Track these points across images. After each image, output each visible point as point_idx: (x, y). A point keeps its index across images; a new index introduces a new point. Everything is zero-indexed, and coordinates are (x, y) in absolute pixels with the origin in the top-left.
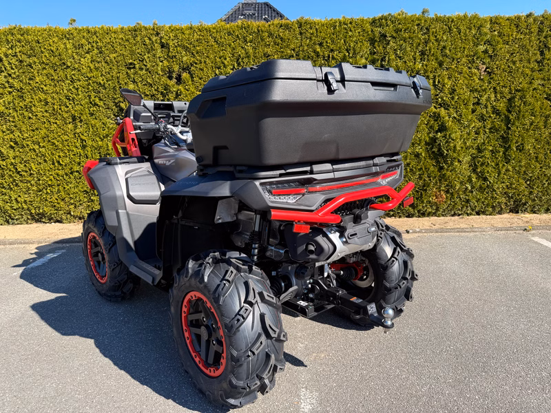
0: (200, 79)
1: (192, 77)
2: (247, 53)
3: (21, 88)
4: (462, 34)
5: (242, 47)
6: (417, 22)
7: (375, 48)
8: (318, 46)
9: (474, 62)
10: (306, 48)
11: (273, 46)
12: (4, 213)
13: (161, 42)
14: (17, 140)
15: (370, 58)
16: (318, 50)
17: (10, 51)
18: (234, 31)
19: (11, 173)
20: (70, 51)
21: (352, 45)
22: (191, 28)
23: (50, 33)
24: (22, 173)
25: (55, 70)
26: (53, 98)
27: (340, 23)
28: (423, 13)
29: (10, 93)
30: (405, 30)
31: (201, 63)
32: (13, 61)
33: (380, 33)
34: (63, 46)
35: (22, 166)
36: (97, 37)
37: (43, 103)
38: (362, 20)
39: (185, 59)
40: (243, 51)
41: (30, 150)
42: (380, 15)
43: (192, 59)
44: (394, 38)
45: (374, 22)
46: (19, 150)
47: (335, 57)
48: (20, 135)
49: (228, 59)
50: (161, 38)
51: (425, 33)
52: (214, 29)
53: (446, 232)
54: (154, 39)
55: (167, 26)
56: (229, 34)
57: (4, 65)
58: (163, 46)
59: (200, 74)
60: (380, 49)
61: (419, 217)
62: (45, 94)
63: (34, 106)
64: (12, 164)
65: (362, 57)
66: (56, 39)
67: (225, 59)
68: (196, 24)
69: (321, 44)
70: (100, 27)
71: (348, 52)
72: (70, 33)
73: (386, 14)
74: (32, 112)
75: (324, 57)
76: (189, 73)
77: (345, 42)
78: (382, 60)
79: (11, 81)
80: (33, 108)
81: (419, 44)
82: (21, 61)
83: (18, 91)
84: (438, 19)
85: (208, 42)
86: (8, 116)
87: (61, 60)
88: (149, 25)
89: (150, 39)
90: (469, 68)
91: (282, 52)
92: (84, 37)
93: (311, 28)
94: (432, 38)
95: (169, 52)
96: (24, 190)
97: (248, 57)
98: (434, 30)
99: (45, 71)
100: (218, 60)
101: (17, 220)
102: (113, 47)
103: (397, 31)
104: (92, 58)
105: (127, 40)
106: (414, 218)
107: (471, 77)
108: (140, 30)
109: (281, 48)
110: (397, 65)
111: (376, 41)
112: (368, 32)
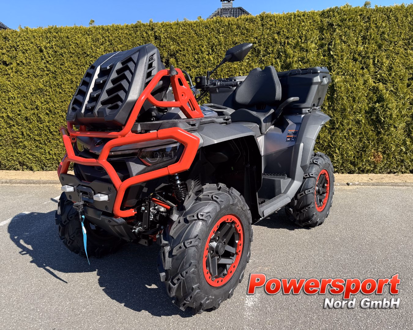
0: (183, 62)
1: (177, 61)
2: (219, 42)
3: (55, 71)
4: (399, 21)
5: (216, 37)
6: (360, 13)
7: (323, 34)
8: (276, 35)
9: (409, 44)
10: (266, 36)
11: (240, 36)
12: (41, 162)
13: (155, 35)
14: (51, 109)
15: (319, 43)
16: (276, 37)
17: (48, 45)
18: (210, 25)
19: (46, 133)
20: (89, 44)
21: (304, 33)
22: (177, 24)
23: (76, 30)
24: (54, 133)
25: (79, 58)
26: (76, 78)
27: (295, 15)
28: (365, 5)
29: (47, 75)
30: (349, 20)
31: (184, 50)
32: (50, 52)
33: (328, 22)
34: (84, 40)
35: (54, 128)
36: (109, 33)
37: (70, 82)
38: (313, 13)
39: (172, 47)
40: (217, 40)
41: (60, 116)
42: (328, 8)
43: (178, 48)
44: (339, 26)
45: (323, 14)
46: (52, 116)
47: (290, 42)
48: (53, 105)
49: (205, 47)
50: (155, 32)
51: (366, 22)
52: (195, 24)
53: (382, 185)
54: (150, 33)
55: (160, 23)
56: (206, 27)
57: (44, 55)
58: (156, 38)
59: (183, 58)
60: (328, 35)
61: (359, 173)
62: (72, 75)
63: (64, 84)
64: (47, 126)
65: (312, 42)
66: (80, 35)
67: (203, 47)
68: (181, 21)
69: (278, 33)
70: (112, 25)
71: (301, 39)
72: (90, 30)
73: (333, 7)
74: (62, 88)
75: (281, 43)
76: (175, 58)
77: (298, 30)
78: (329, 44)
79: (48, 66)
80: (63, 86)
81: (361, 31)
82: (56, 52)
83: (53, 73)
84: (378, 10)
85: (190, 34)
86: (46, 91)
87: (83, 50)
88: (146, 22)
89: (147, 33)
90: (405, 49)
91: (247, 40)
92: (99, 33)
93: (271, 21)
94: (373, 26)
95: (160, 42)
96: (54, 145)
97: (220, 45)
98: (375, 19)
99: (72, 59)
100: (197, 47)
101: (49, 167)
102: (120, 39)
103: (342, 20)
104: (105, 48)
105: (130, 35)
106: (355, 175)
107: (407, 57)
108: (140, 26)
109: (246, 37)
110: (341, 49)
111: (324, 29)
112: (317, 22)
